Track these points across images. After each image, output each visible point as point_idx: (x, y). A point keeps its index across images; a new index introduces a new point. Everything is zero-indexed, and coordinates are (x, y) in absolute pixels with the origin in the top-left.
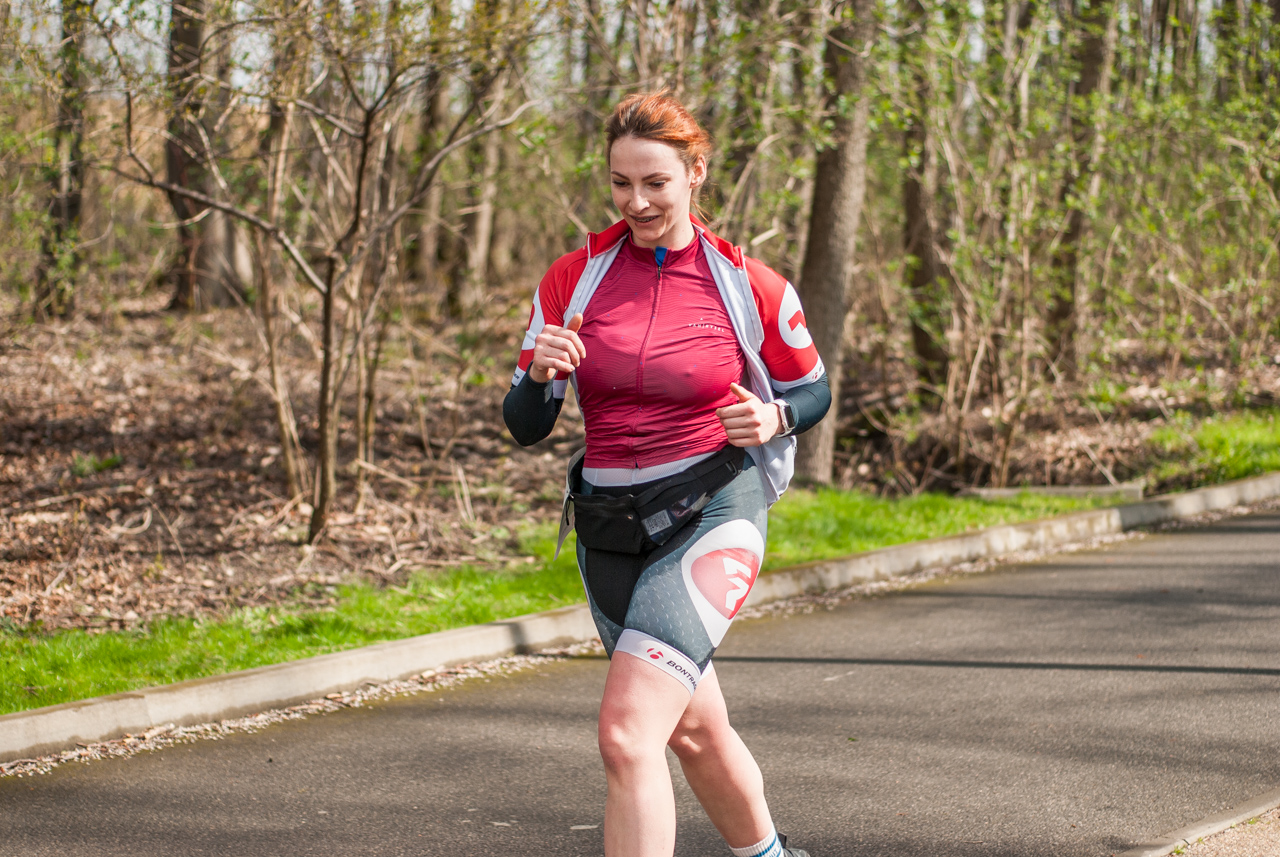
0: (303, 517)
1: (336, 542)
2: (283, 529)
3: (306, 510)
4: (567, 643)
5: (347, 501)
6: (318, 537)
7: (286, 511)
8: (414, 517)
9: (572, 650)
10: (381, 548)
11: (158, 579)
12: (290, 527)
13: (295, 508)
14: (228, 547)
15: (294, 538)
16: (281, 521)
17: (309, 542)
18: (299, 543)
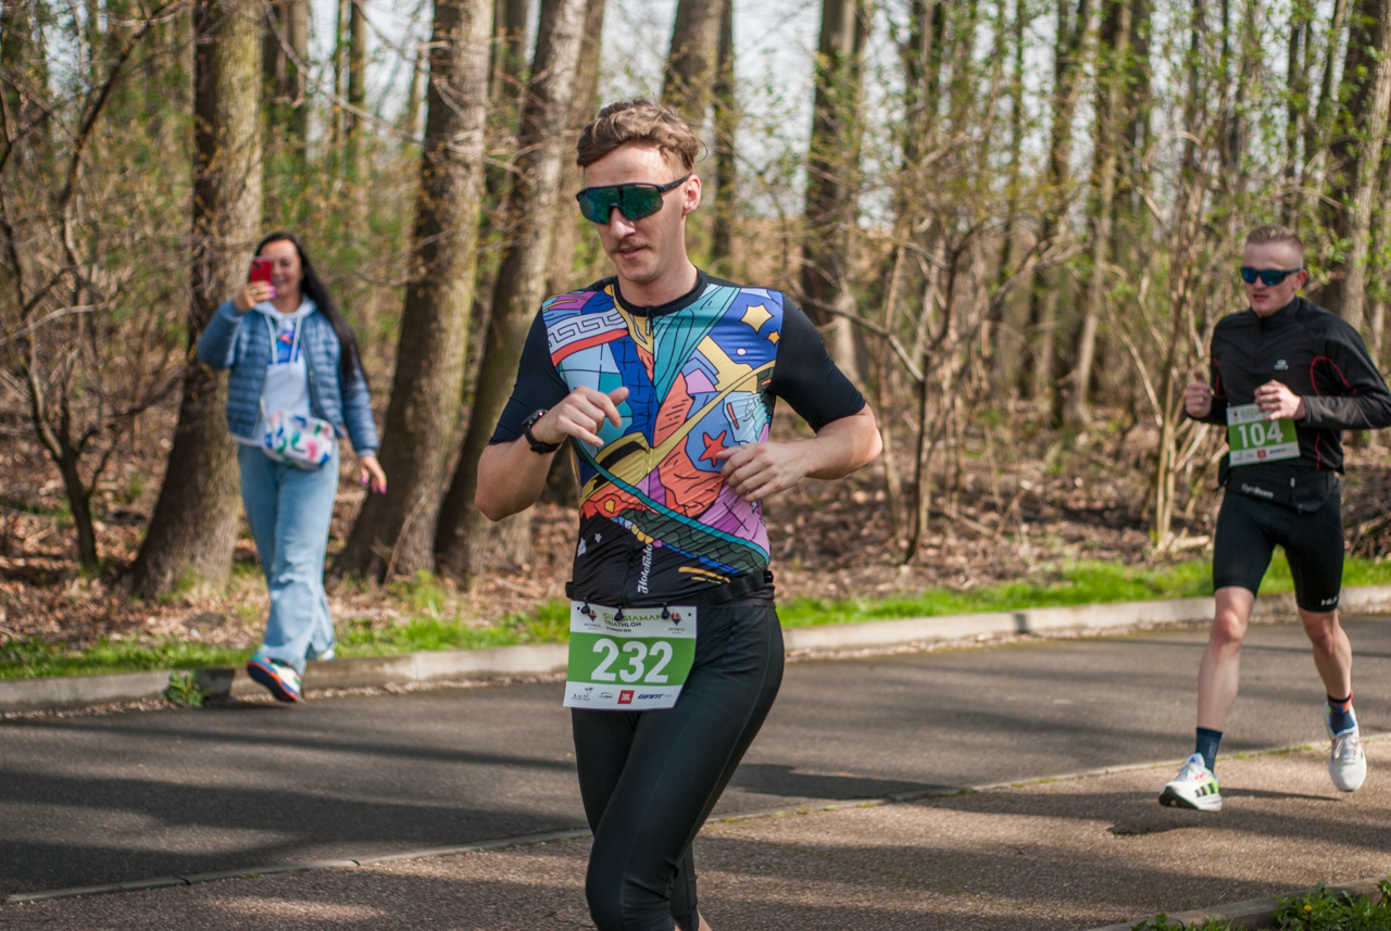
0: (901, 549)
1: (926, 565)
2: (886, 557)
3: (904, 544)
4: (1084, 627)
5: (936, 540)
6: (912, 560)
7: (890, 544)
8: (985, 553)
9: (1086, 633)
10: (958, 572)
11: (796, 583)
12: (893, 555)
13: (896, 543)
14: (846, 566)
15: (894, 561)
16: (886, 550)
17: (906, 563)
18: (897, 565)
